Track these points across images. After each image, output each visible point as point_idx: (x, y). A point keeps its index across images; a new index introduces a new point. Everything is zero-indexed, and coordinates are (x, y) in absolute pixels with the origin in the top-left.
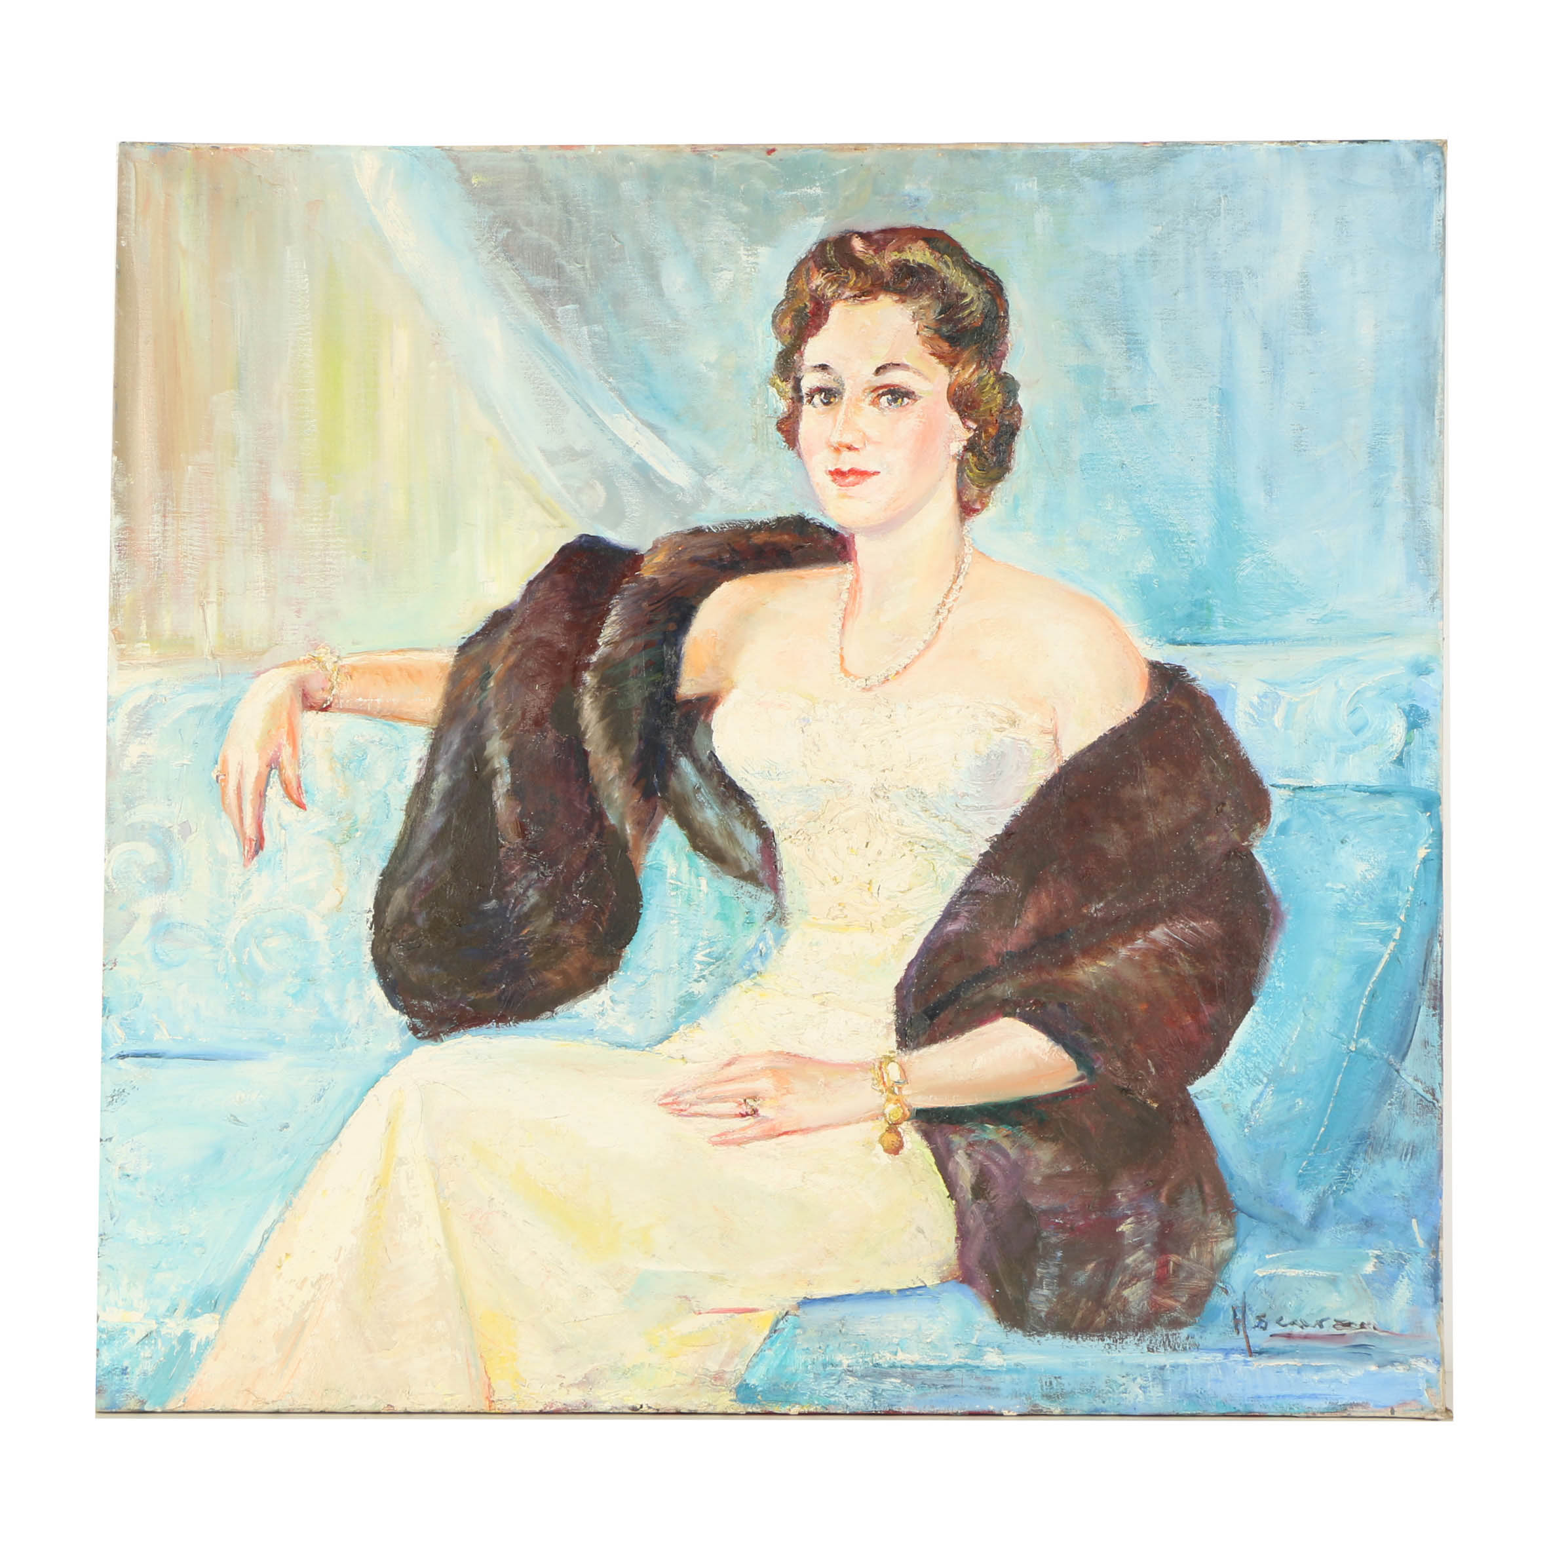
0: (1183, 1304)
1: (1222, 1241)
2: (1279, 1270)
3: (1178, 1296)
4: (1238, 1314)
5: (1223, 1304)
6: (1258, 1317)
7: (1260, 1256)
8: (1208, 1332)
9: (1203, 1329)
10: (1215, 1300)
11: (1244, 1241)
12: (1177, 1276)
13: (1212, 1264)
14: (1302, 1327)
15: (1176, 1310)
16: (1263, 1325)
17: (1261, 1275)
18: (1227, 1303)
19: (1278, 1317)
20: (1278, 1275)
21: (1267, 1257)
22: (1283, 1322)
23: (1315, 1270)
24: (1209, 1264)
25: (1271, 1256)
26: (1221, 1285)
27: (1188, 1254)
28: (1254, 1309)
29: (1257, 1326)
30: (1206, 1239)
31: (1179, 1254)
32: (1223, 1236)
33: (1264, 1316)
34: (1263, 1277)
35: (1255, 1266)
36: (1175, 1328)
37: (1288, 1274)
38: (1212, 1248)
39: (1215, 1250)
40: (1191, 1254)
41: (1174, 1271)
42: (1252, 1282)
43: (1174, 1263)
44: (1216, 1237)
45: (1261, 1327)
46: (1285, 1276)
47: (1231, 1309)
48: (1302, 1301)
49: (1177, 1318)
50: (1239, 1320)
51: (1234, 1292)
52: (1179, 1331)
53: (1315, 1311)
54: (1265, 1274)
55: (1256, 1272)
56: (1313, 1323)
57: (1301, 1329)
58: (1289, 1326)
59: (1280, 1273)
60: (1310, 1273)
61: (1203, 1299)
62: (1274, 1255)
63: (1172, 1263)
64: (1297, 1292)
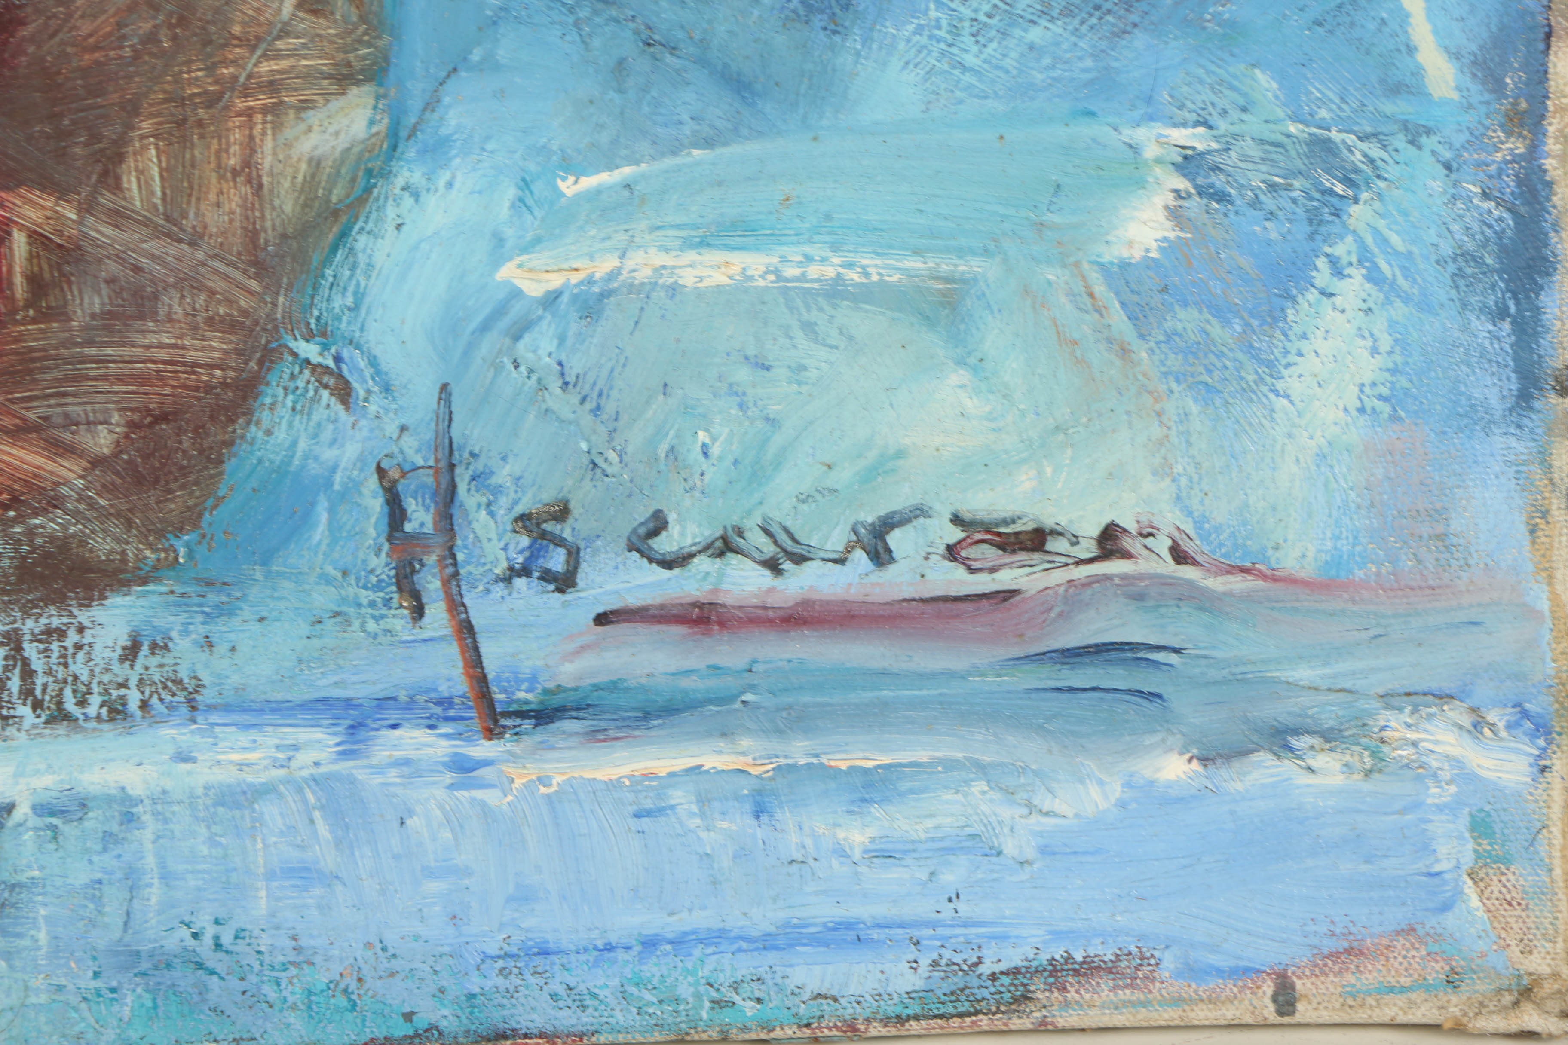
0: (97, 462)
1: (305, 105)
2: (635, 259)
3: (71, 422)
4: (411, 505)
5: (328, 455)
6: (524, 520)
7: (525, 184)
8: (247, 612)
9: (212, 597)
10: (281, 435)
11: (431, 104)
12: (61, 314)
13: (252, 235)
14: (773, 566)
15: (55, 503)
16: (557, 561)
17: (534, 289)
18: (351, 451)
19: (642, 513)
20: (631, 288)
21: (568, 187)
22: (664, 544)
23: (835, 248)
24: (237, 241)
25: (589, 182)
26: (309, 350)
27: (117, 188)
28: (503, 476)
29: (525, 571)
30: (212, 101)
31: (61, 192)
32: (310, 76)
33: (562, 513)
34: (551, 299)
35: (499, 240)
36: (58, 599)
37: (688, 278)
38: (250, 147)
39: (266, 159)
40: (130, 182)
41: (34, 281)
42: (485, 327)
43: (35, 237)
44: (272, 86)
45: (547, 576)
46: (674, 290)
47: (373, 482)
48: (772, 422)
49: (63, 544)
50: (417, 537)
51: (387, 389)
52: (83, 616)
53: (843, 477)
54: (555, 281)
55: (507, 272)
56: (836, 542)
57: (762, 578)
58: (703, 564)
59: (644, 275)
60: (814, 271)
61: (216, 434)
62: (604, 178)
63: (19, 241)
64: (743, 374)
